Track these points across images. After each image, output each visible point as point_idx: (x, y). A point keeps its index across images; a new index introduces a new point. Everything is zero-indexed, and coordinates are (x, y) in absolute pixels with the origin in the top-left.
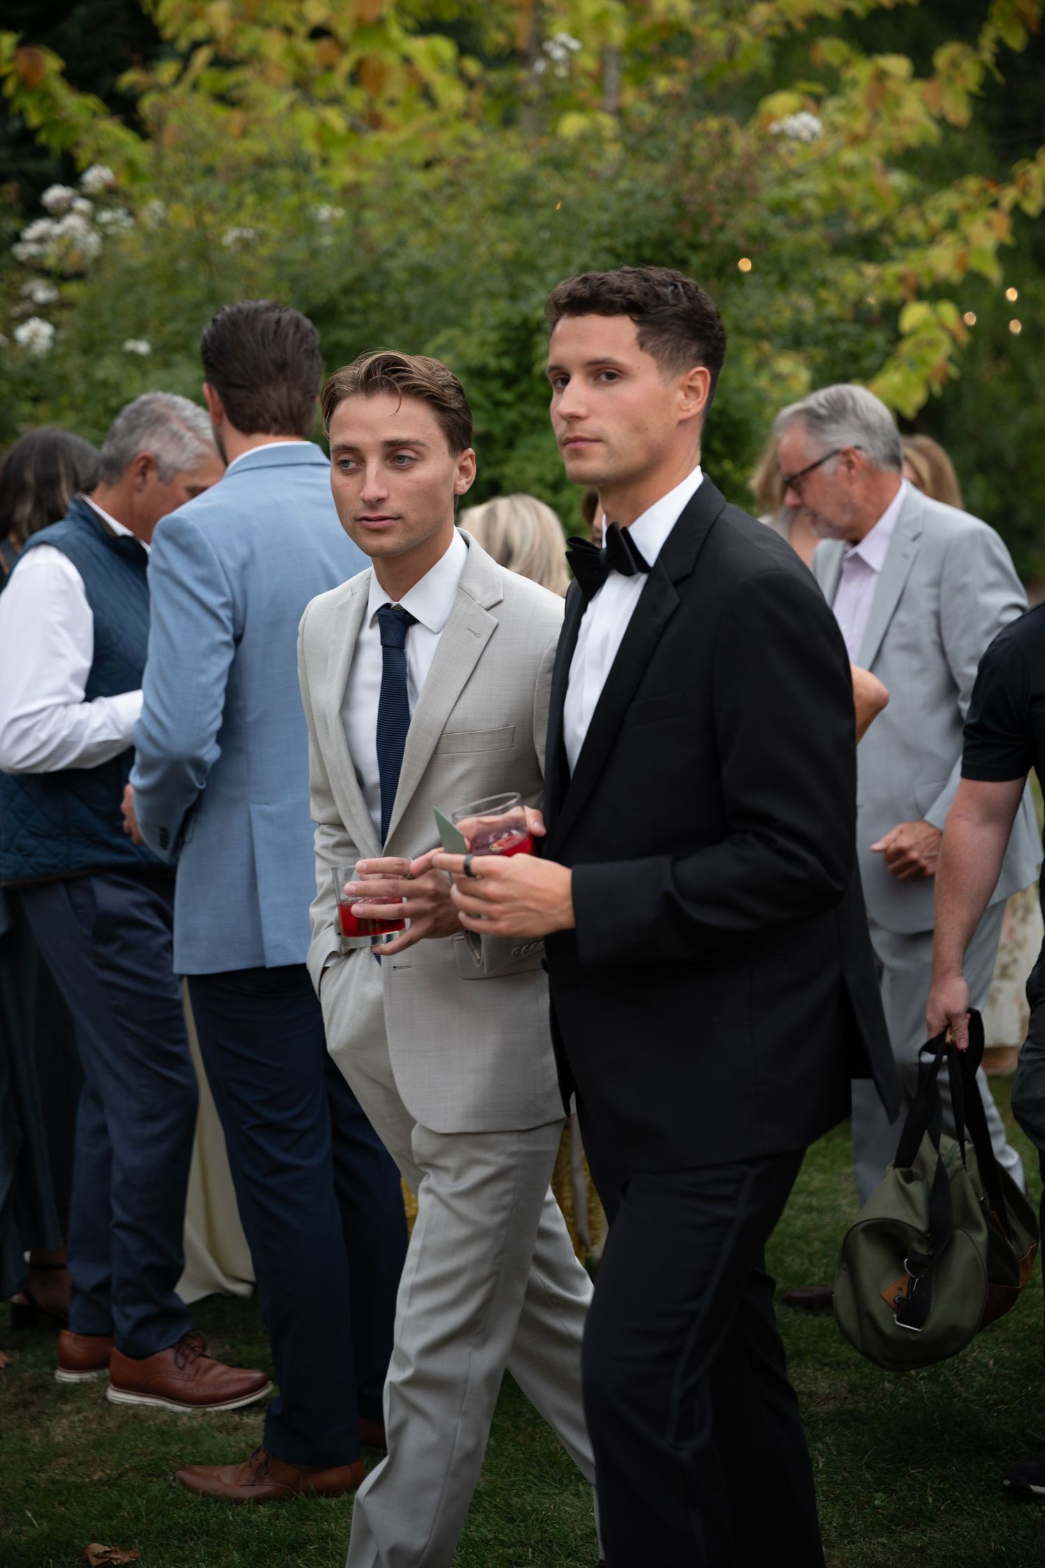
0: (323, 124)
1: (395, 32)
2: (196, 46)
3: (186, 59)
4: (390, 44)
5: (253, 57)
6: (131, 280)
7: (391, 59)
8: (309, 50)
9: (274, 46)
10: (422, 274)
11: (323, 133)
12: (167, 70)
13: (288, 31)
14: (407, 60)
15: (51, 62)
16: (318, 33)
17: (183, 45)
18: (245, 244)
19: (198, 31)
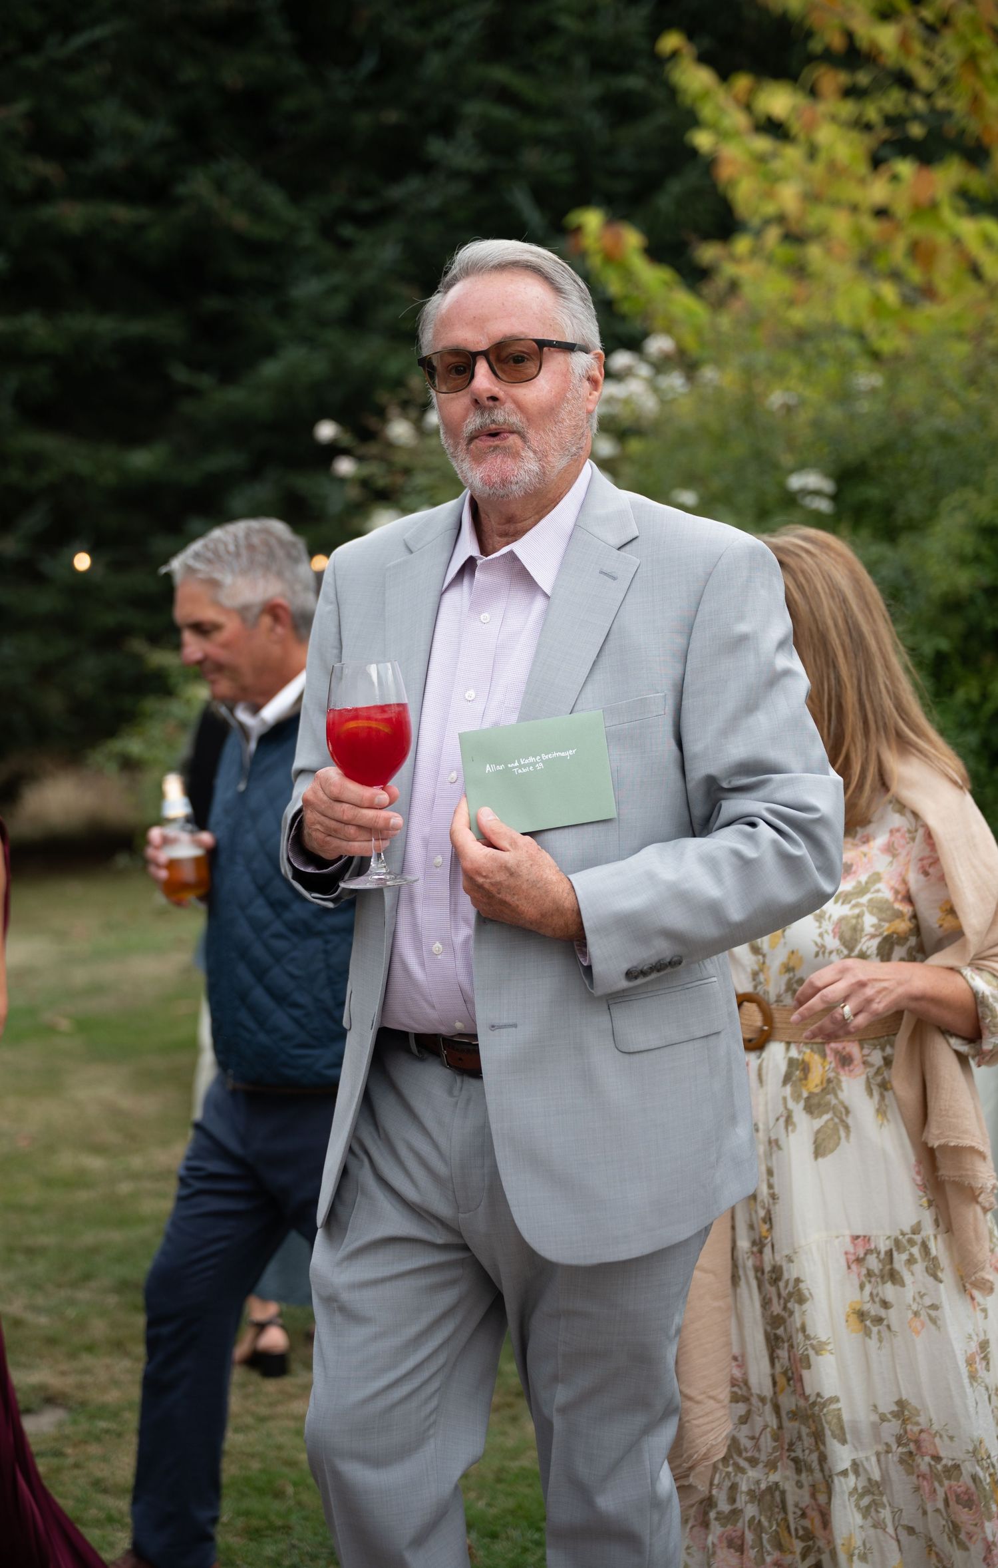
0: (878, 299)
1: (947, 213)
2: (767, 222)
3: (758, 234)
4: (942, 225)
5: (821, 234)
6: (684, 439)
7: (942, 239)
8: (872, 227)
9: (840, 224)
10: (945, 438)
11: (877, 306)
12: (742, 245)
13: (854, 208)
14: (957, 241)
15: (632, 239)
16: (881, 213)
17: (755, 222)
18: (789, 409)
19: (770, 209)
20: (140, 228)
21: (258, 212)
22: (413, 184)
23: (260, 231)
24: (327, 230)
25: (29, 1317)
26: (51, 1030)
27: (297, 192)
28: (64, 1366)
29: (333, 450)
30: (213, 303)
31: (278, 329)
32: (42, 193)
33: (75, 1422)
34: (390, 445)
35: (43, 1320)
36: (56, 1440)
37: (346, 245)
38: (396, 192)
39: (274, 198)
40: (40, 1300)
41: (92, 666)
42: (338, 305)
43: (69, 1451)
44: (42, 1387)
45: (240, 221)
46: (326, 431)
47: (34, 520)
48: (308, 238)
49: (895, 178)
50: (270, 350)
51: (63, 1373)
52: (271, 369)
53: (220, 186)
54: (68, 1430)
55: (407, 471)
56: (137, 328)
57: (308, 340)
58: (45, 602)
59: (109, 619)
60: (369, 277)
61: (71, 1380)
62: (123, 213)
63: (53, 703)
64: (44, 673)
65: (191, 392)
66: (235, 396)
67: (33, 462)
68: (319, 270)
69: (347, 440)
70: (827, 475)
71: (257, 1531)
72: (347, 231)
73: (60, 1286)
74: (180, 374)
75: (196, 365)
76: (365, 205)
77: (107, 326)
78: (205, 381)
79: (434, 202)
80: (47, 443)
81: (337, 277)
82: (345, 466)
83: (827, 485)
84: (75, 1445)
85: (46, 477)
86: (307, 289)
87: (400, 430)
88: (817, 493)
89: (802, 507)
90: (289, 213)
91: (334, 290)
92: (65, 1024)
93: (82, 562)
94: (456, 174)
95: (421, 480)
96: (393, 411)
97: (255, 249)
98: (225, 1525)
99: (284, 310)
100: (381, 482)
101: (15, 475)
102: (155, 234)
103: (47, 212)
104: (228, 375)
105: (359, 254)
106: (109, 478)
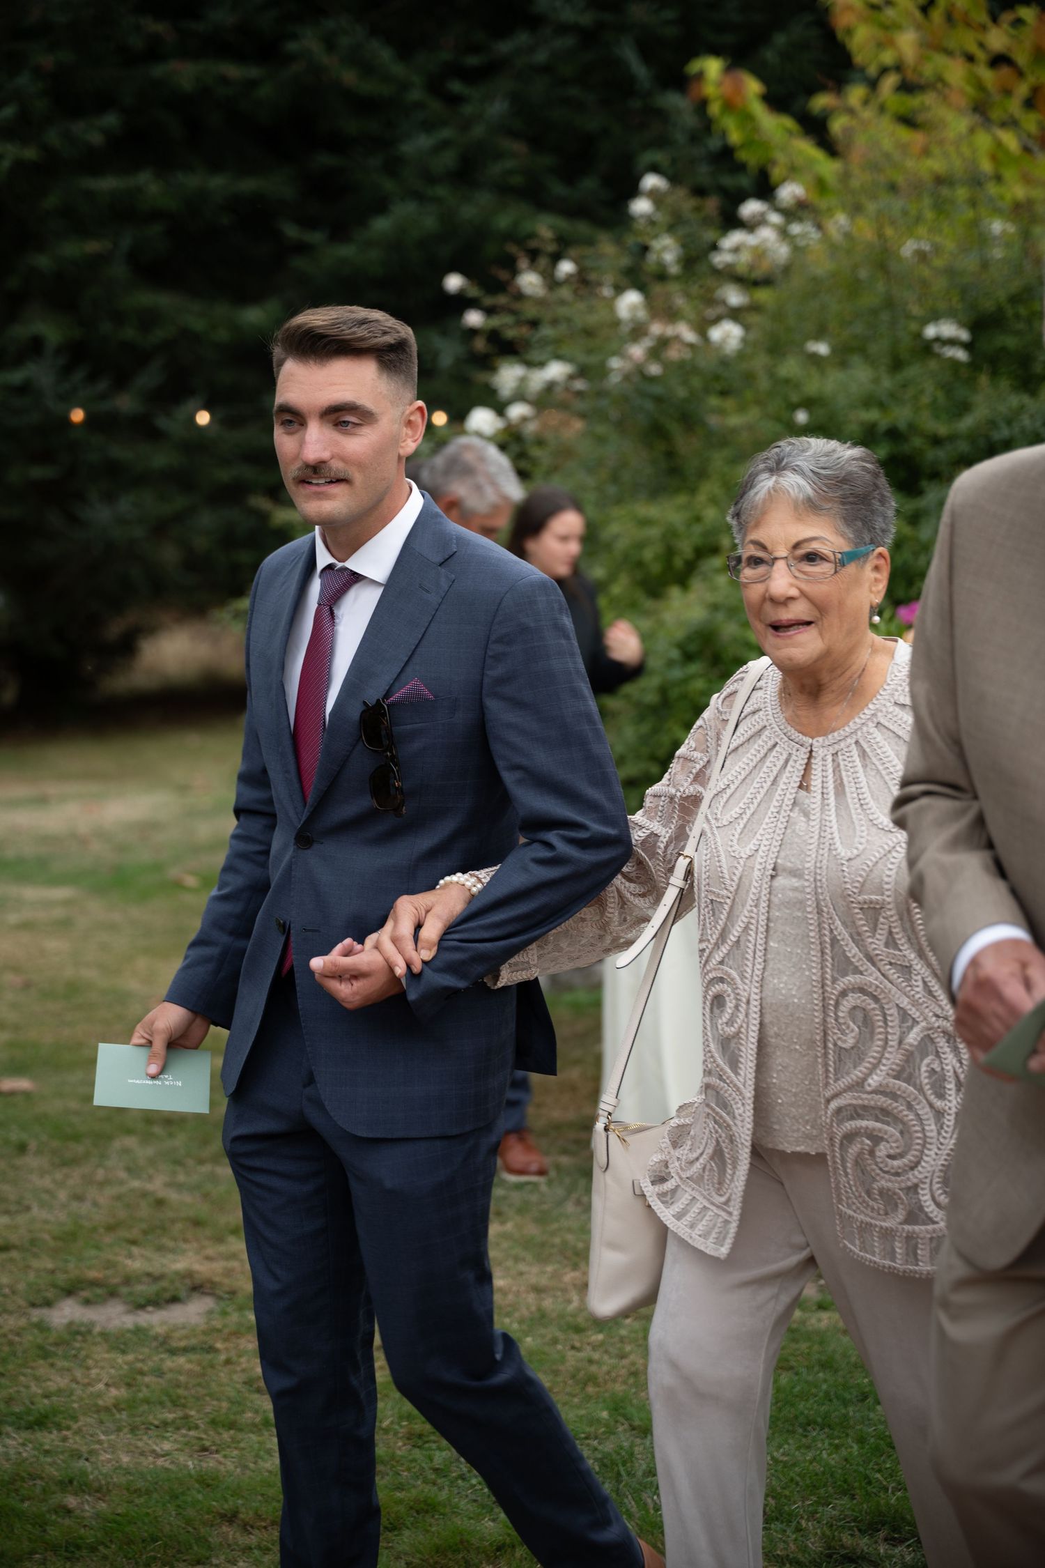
0: (999, 144)
2: (884, 71)
3: (873, 84)
5: (938, 84)
6: (816, 287)
8: (990, 76)
11: (998, 154)
12: (856, 94)
13: (971, 58)
15: (753, 87)
16: (999, 60)
17: (872, 70)
18: (922, 256)
19: (888, 57)
20: (252, 84)
21: (367, 68)
22: (523, 38)
23: (368, 87)
24: (435, 86)
25: (173, 1196)
26: (178, 885)
27: (405, 51)
28: (210, 1251)
29: (462, 302)
30: (325, 160)
31: (389, 185)
32: (154, 52)
33: (224, 1313)
34: (520, 296)
35: (187, 1198)
36: (204, 1333)
37: (454, 101)
38: (504, 47)
39: (384, 54)
40: (181, 1178)
41: (207, 520)
42: (448, 159)
43: (219, 1345)
44: (189, 1274)
45: (349, 77)
46: (454, 282)
47: (150, 377)
48: (416, 95)
49: (1018, 22)
50: (381, 206)
51: (209, 1258)
52: (381, 225)
53: (330, 43)
54: (217, 1324)
55: (534, 324)
56: (248, 185)
57: (419, 197)
58: (161, 459)
59: (224, 475)
60: (478, 131)
61: (218, 1266)
62: (233, 71)
63: (169, 555)
64: (160, 529)
65: (302, 248)
66: (346, 251)
67: (149, 319)
68: (428, 126)
69: (474, 292)
70: (962, 324)
71: (420, 1436)
72: (456, 86)
73: (201, 1162)
74: (291, 231)
75: (309, 223)
76: (473, 61)
77: (218, 183)
78: (316, 237)
79: (541, 57)
80: (162, 300)
81: (446, 133)
82: (474, 318)
83: (964, 335)
84: (226, 1340)
85: (160, 334)
86: (417, 144)
87: (530, 281)
88: (952, 342)
89: (938, 356)
90: (398, 69)
91: (444, 145)
92: (191, 881)
93: (203, 418)
94: (564, 29)
95: (547, 331)
96: (523, 263)
97: (365, 105)
98: (386, 1431)
99: (393, 166)
100: (511, 333)
101: (129, 333)
102: (265, 91)
103: (158, 71)
104: (339, 232)
105: (468, 110)
106: (223, 335)
